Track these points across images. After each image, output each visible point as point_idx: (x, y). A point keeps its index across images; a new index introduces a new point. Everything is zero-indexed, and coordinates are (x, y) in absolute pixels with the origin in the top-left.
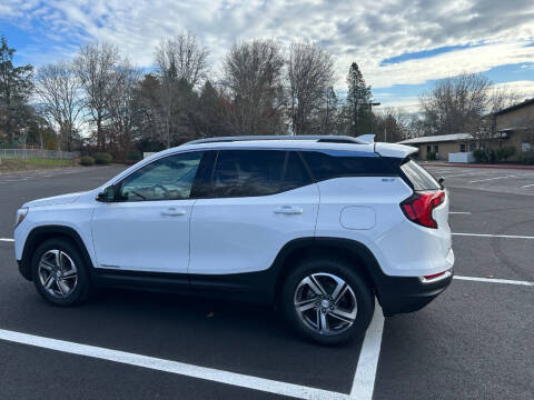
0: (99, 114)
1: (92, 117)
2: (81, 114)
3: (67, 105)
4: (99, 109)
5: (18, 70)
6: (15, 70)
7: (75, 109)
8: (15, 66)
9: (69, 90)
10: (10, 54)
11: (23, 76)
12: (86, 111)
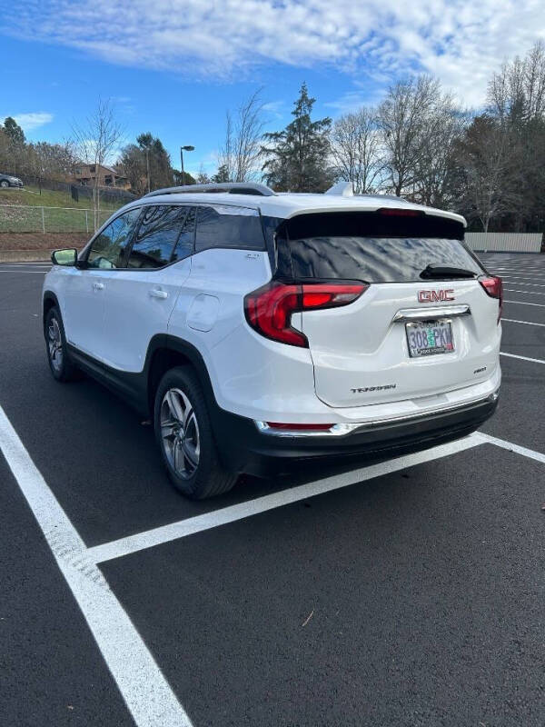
0: (400, 178)
1: (390, 183)
2: (377, 179)
3: (363, 169)
4: (401, 172)
5: (315, 126)
6: (312, 126)
7: (371, 173)
8: (313, 121)
9: (368, 148)
10: (309, 105)
11: (319, 133)
12: (385, 174)
